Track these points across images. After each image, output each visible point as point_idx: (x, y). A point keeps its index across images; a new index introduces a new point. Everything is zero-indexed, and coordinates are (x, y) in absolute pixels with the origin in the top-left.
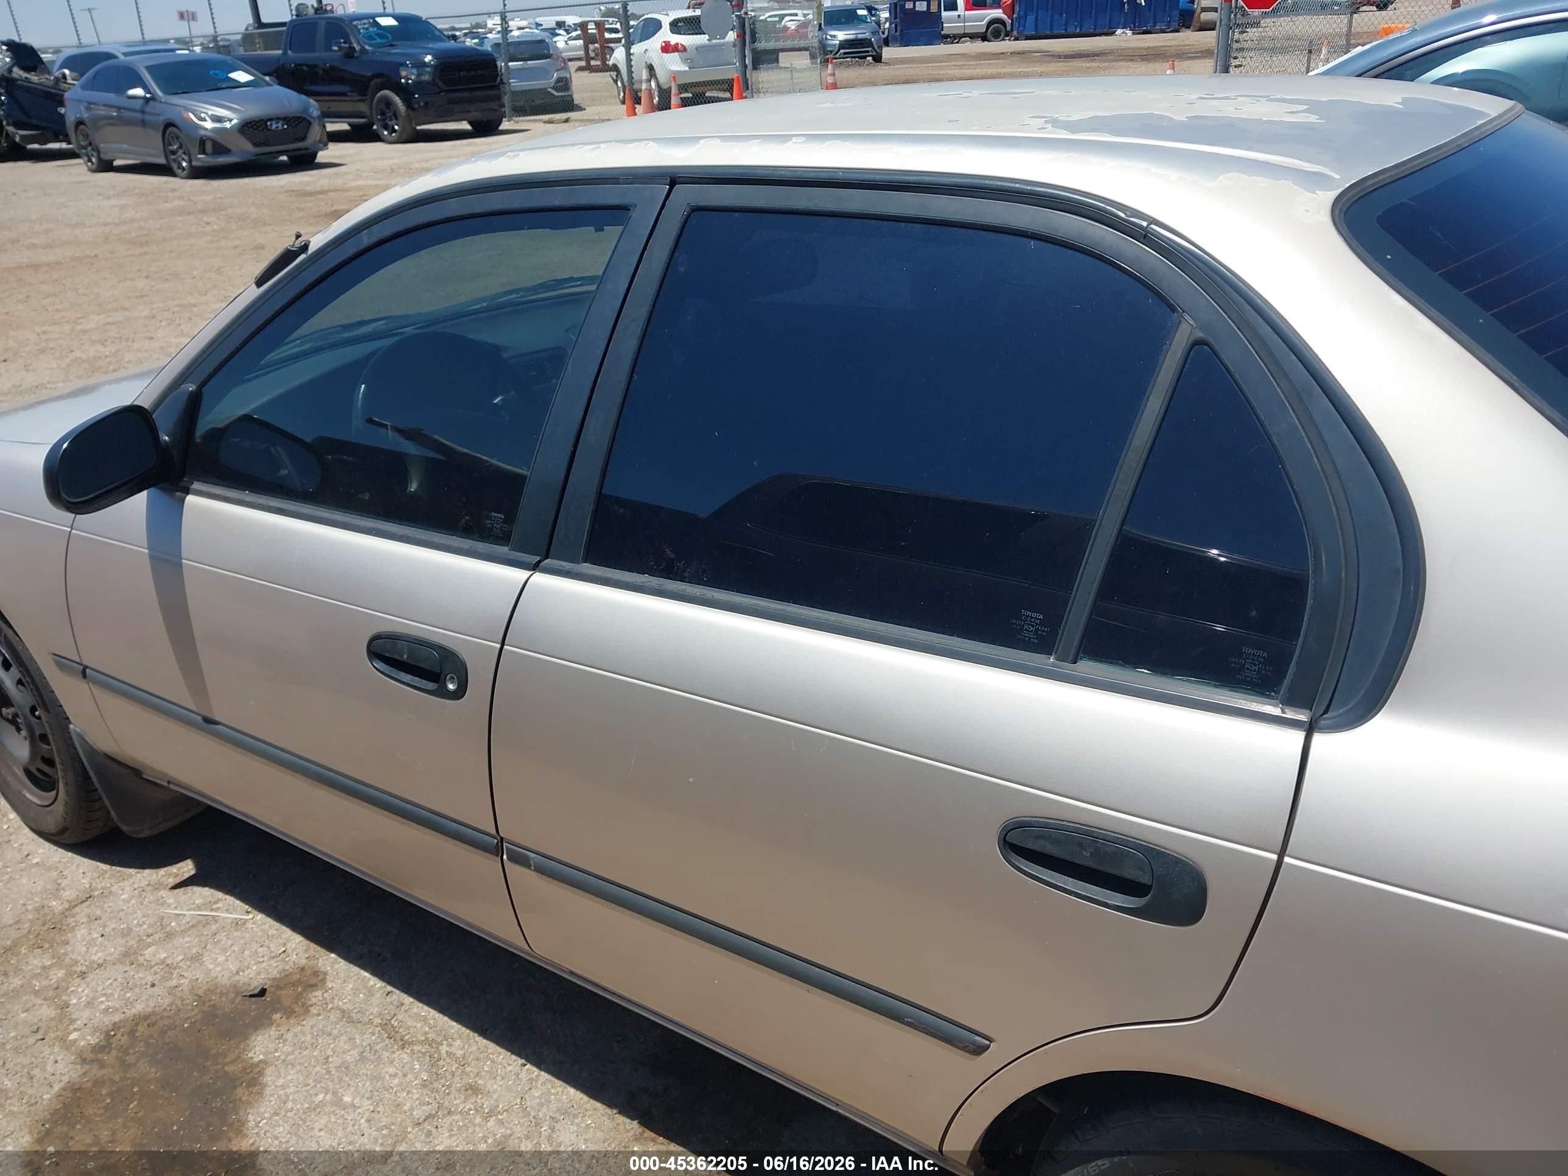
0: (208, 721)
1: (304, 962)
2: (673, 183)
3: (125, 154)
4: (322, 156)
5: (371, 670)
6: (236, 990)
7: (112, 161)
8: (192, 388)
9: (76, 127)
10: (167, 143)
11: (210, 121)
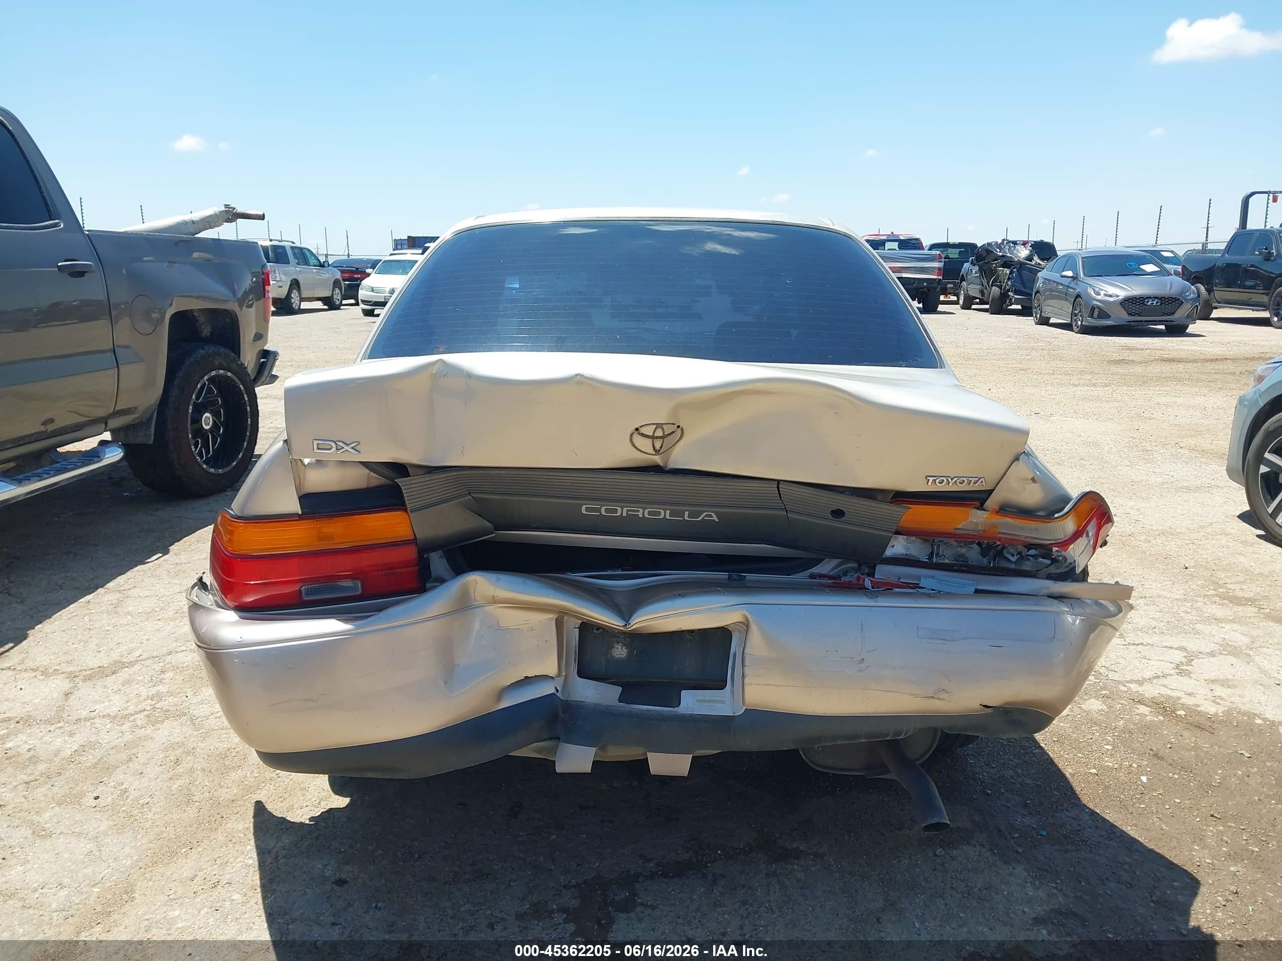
3: (1057, 315)
4: (1191, 329)
7: (1049, 319)
9: (1036, 294)
10: (1074, 308)
11: (1102, 295)
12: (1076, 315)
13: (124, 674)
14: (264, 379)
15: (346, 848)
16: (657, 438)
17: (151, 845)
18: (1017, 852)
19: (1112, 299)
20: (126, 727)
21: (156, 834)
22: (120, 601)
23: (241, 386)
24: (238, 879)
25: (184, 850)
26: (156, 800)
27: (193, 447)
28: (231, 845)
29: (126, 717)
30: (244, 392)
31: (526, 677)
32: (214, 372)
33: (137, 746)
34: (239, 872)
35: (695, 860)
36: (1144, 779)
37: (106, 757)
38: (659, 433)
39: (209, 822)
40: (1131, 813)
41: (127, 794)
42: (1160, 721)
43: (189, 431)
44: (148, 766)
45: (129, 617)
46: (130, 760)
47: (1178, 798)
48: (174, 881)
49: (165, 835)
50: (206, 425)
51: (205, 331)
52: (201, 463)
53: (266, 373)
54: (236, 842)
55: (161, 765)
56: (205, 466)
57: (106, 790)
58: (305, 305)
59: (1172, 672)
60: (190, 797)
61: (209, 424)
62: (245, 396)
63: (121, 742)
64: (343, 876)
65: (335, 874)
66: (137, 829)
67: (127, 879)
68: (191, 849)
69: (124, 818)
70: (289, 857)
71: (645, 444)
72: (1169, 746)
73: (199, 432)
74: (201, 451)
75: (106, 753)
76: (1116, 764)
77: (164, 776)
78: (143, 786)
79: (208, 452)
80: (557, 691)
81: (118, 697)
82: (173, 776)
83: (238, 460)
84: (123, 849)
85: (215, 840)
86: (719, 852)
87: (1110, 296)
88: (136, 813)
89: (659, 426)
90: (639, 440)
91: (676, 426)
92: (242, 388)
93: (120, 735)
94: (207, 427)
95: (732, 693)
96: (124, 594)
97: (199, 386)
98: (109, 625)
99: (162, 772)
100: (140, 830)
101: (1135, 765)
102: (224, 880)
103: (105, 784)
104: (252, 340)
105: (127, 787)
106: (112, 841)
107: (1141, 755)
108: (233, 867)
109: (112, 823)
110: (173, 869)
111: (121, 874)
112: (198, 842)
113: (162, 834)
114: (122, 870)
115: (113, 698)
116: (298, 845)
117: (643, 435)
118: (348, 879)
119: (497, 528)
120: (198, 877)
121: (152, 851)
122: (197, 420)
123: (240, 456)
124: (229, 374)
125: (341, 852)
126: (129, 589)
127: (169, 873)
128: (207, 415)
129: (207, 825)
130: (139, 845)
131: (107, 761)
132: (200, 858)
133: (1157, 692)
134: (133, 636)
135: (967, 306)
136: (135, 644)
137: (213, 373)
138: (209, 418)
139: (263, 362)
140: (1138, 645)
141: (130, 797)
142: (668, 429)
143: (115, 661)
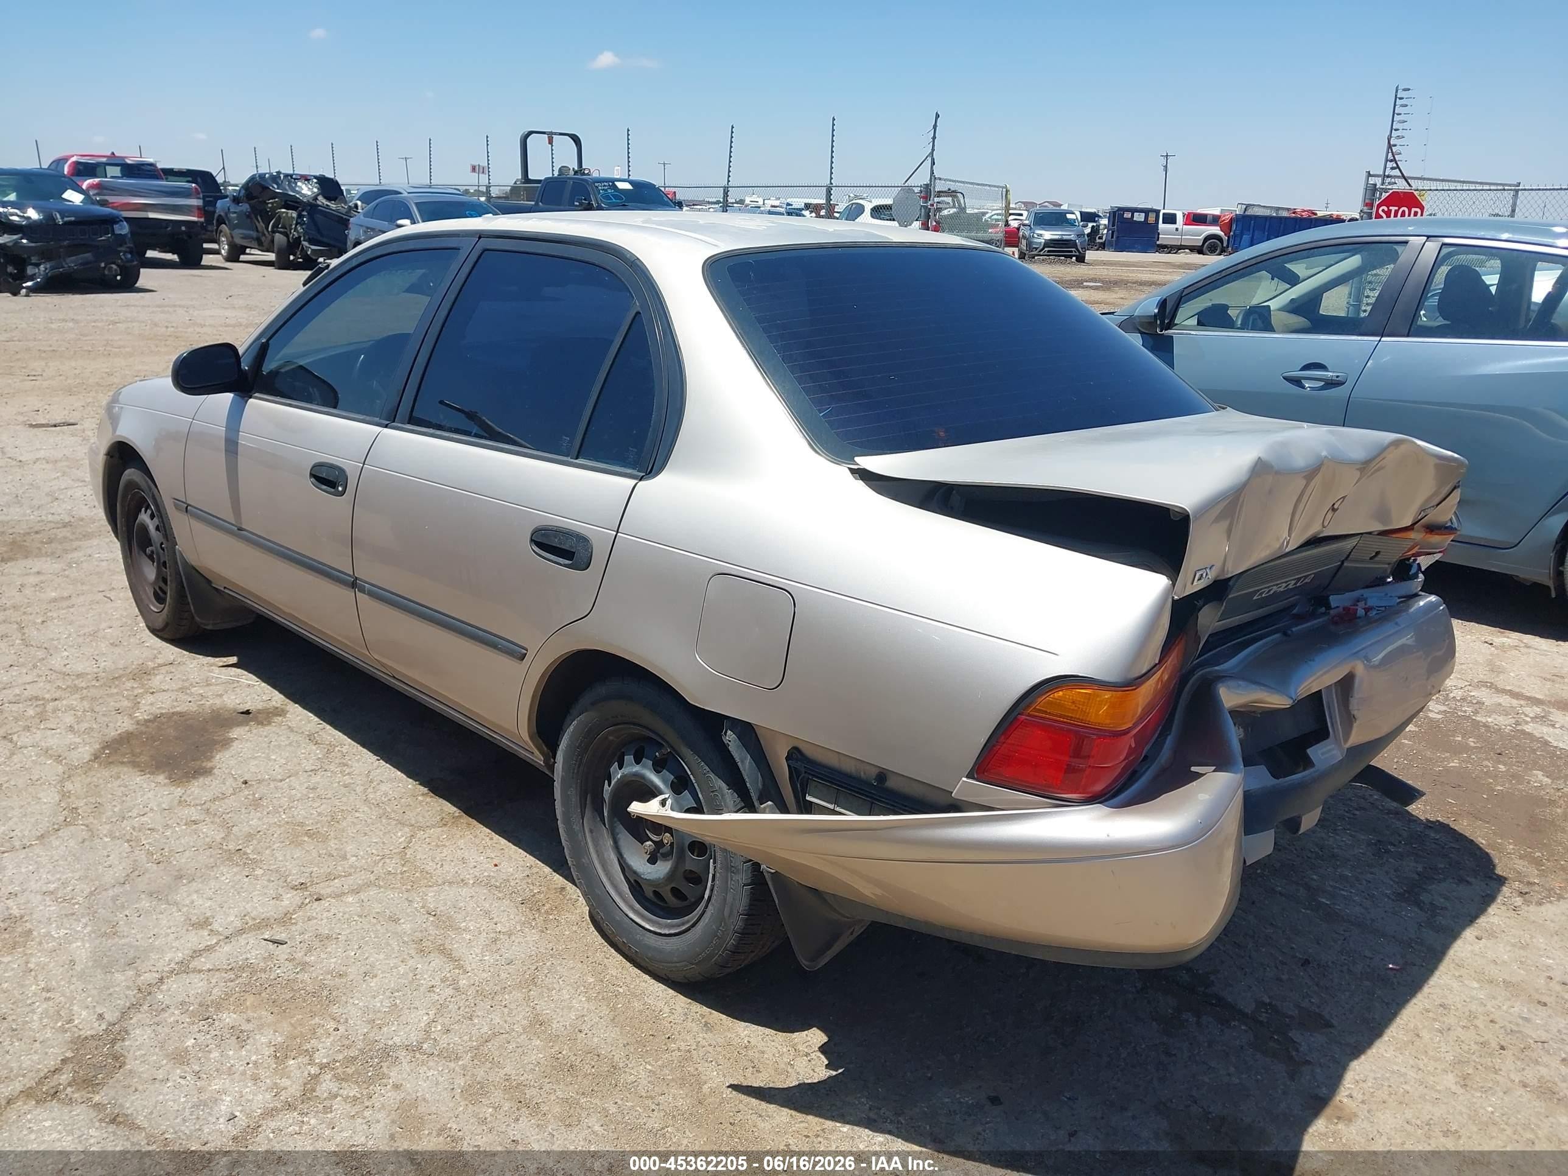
0: (240, 529)
1: (279, 705)
2: (480, 238)
5: (309, 482)
6: (235, 710)
8: (264, 340)
64: (983, 1094)
65: (973, 1097)
95: (1336, 738)
118: (993, 1094)
135: (232, 258)
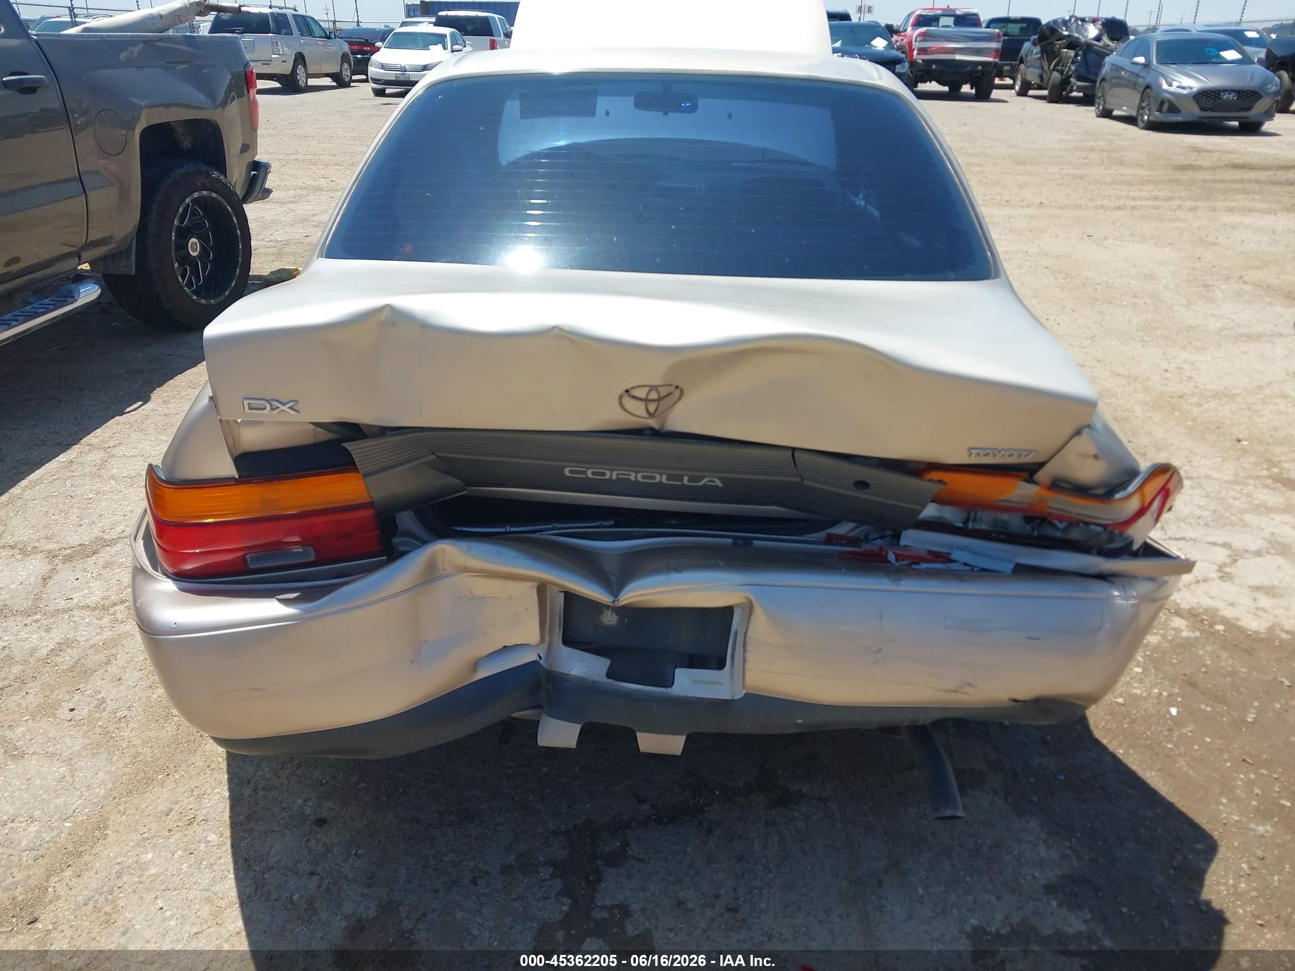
3: (1120, 107)
4: (1267, 126)
7: (1112, 111)
9: (1101, 82)
10: (1142, 101)
11: (1175, 87)
12: (1143, 108)
13: (105, 554)
14: (256, 194)
15: (328, 780)
16: (651, 400)
17: (127, 770)
18: (1032, 801)
19: (1184, 92)
20: (106, 620)
21: (132, 756)
22: (104, 462)
23: (228, 208)
24: (214, 815)
25: (160, 777)
26: (134, 713)
27: (179, 277)
28: (209, 772)
29: (105, 608)
30: (232, 214)
31: (505, 647)
32: (197, 193)
33: (117, 645)
34: (216, 807)
35: (691, 803)
36: (1174, 711)
37: (83, 658)
38: (654, 395)
39: (187, 742)
40: (1157, 754)
41: (104, 705)
42: (1196, 638)
43: (174, 258)
44: (127, 670)
45: (113, 483)
46: (108, 662)
47: (1208, 736)
48: (149, 815)
49: (141, 758)
50: (193, 251)
51: (185, 143)
52: (190, 294)
53: (258, 188)
54: (214, 769)
55: (141, 670)
56: (195, 297)
57: (82, 700)
58: (312, 82)
59: (1213, 575)
60: (169, 710)
61: (197, 250)
62: (234, 218)
63: (100, 640)
64: (324, 814)
65: (315, 811)
66: (112, 749)
67: (100, 812)
68: (168, 775)
69: (100, 734)
70: (268, 789)
71: (638, 408)
72: (1204, 670)
73: (186, 259)
74: (190, 279)
75: (83, 653)
76: (1145, 691)
77: (143, 684)
78: (121, 695)
79: (198, 279)
80: (541, 658)
81: (98, 583)
82: (153, 683)
83: (230, 288)
84: (97, 774)
85: (193, 766)
86: (717, 792)
87: (1183, 88)
88: (112, 729)
89: (653, 388)
90: (629, 403)
91: (673, 388)
92: (230, 210)
93: (99, 631)
94: (194, 254)
95: (732, 674)
96: (108, 452)
97: (181, 210)
98: (91, 491)
99: (141, 678)
100: (116, 752)
101: (1165, 694)
102: (200, 816)
103: (81, 691)
104: (239, 151)
105: (104, 696)
106: (86, 764)
107: (1173, 680)
108: (210, 800)
109: (87, 741)
110: (149, 801)
111: (94, 806)
112: (175, 767)
113: (138, 756)
114: (95, 800)
115: (92, 584)
116: (279, 775)
117: (634, 397)
118: (328, 818)
119: (469, 484)
120: (174, 811)
121: (127, 777)
122: (182, 246)
123: (233, 285)
124: (214, 195)
125: (323, 784)
126: (114, 446)
127: (143, 806)
128: (194, 240)
129: (186, 745)
130: (114, 769)
131: (85, 663)
132: (176, 788)
133: (1196, 600)
134: (116, 506)
135: (1023, 93)
136: (118, 517)
137: (196, 195)
138: (196, 244)
139: (254, 175)
140: (1179, 539)
141: (107, 708)
142: (663, 391)
143: (97, 538)
